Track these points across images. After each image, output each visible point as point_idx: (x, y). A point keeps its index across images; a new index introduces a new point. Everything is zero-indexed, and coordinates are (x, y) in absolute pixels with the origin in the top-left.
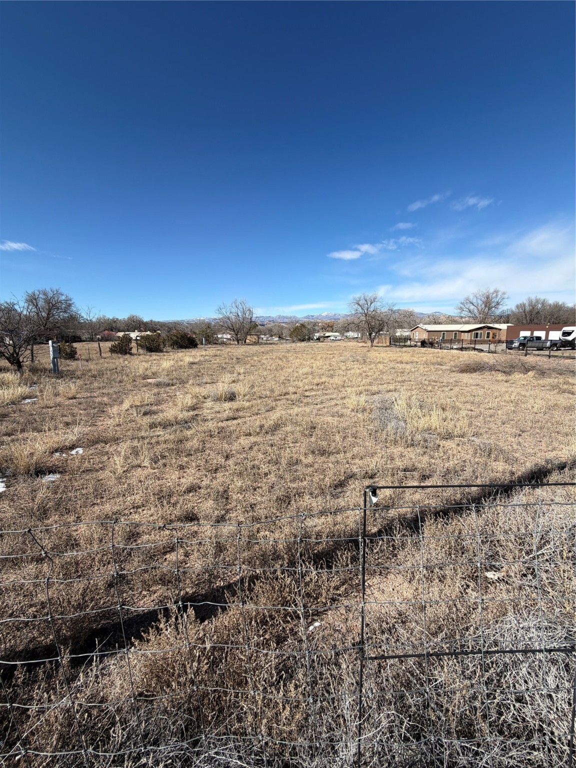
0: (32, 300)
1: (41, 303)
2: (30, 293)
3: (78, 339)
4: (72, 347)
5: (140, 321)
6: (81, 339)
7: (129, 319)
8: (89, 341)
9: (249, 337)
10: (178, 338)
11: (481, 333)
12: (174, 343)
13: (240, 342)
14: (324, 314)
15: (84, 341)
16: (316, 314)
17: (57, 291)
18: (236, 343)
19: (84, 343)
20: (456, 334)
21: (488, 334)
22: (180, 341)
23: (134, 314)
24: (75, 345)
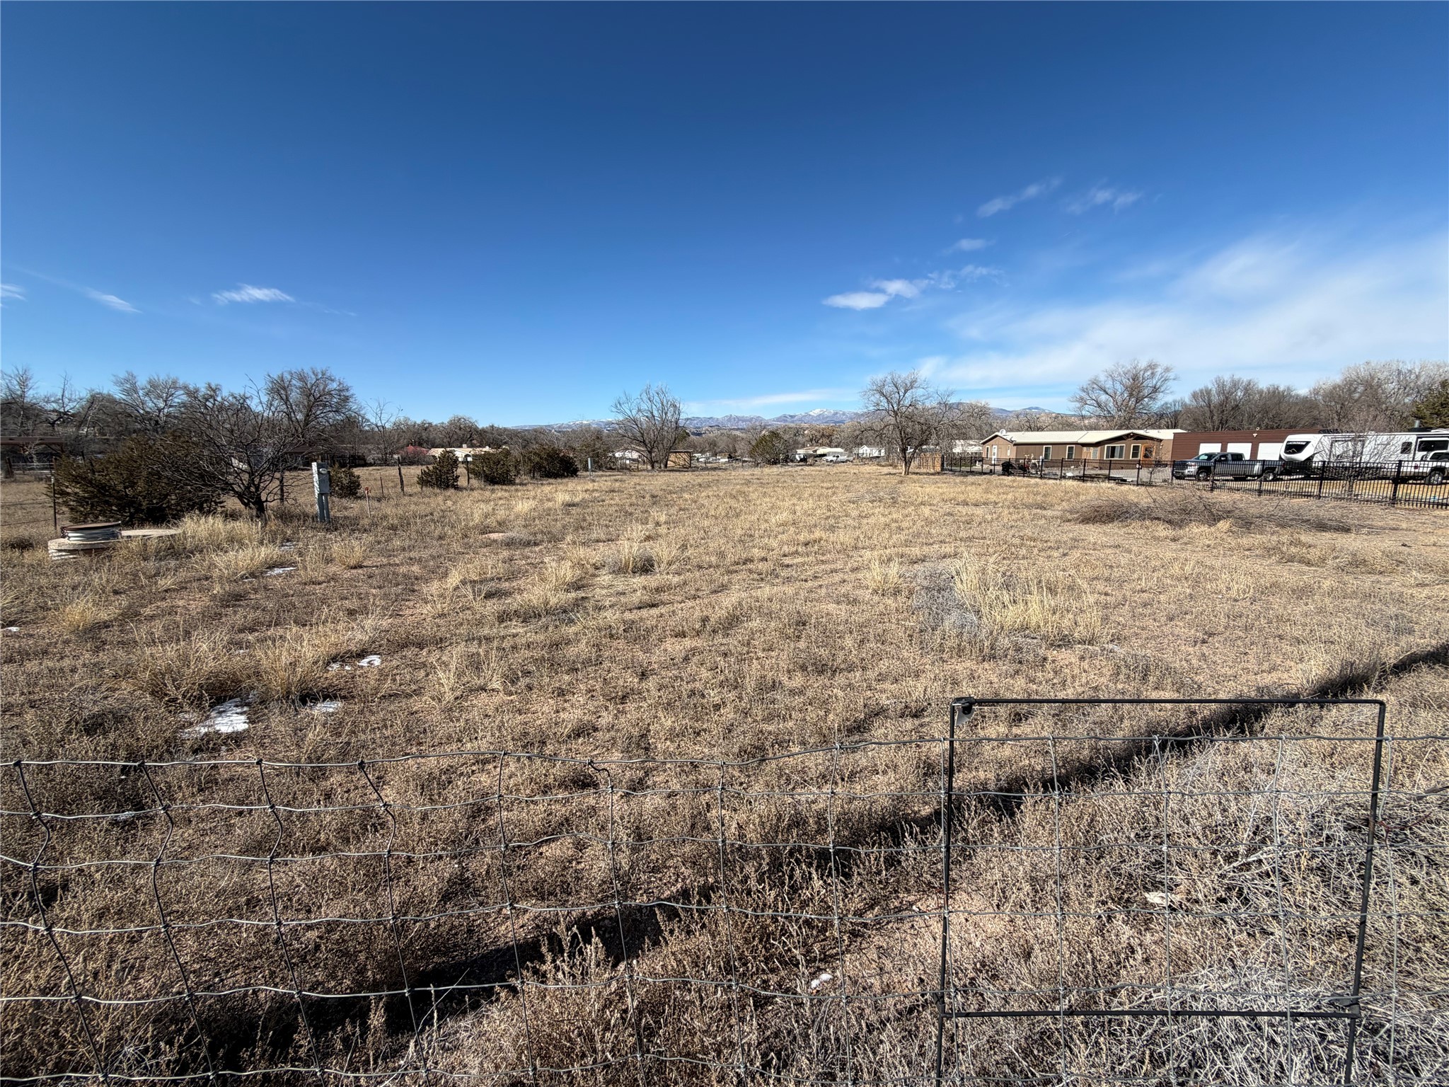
0: (279, 389)
1: (295, 396)
2: (276, 377)
3: (361, 462)
4: (352, 475)
5: (470, 427)
6: (365, 460)
7: (451, 423)
8: (380, 465)
9: (672, 457)
10: (541, 458)
11: (1122, 447)
12: (534, 467)
13: (656, 465)
14: (816, 412)
15: (371, 465)
16: (799, 412)
17: (323, 374)
18: (649, 467)
19: (371, 468)
20: (1070, 449)
21: (1136, 448)
22: (545, 463)
23: (461, 414)
24: (357, 471)
